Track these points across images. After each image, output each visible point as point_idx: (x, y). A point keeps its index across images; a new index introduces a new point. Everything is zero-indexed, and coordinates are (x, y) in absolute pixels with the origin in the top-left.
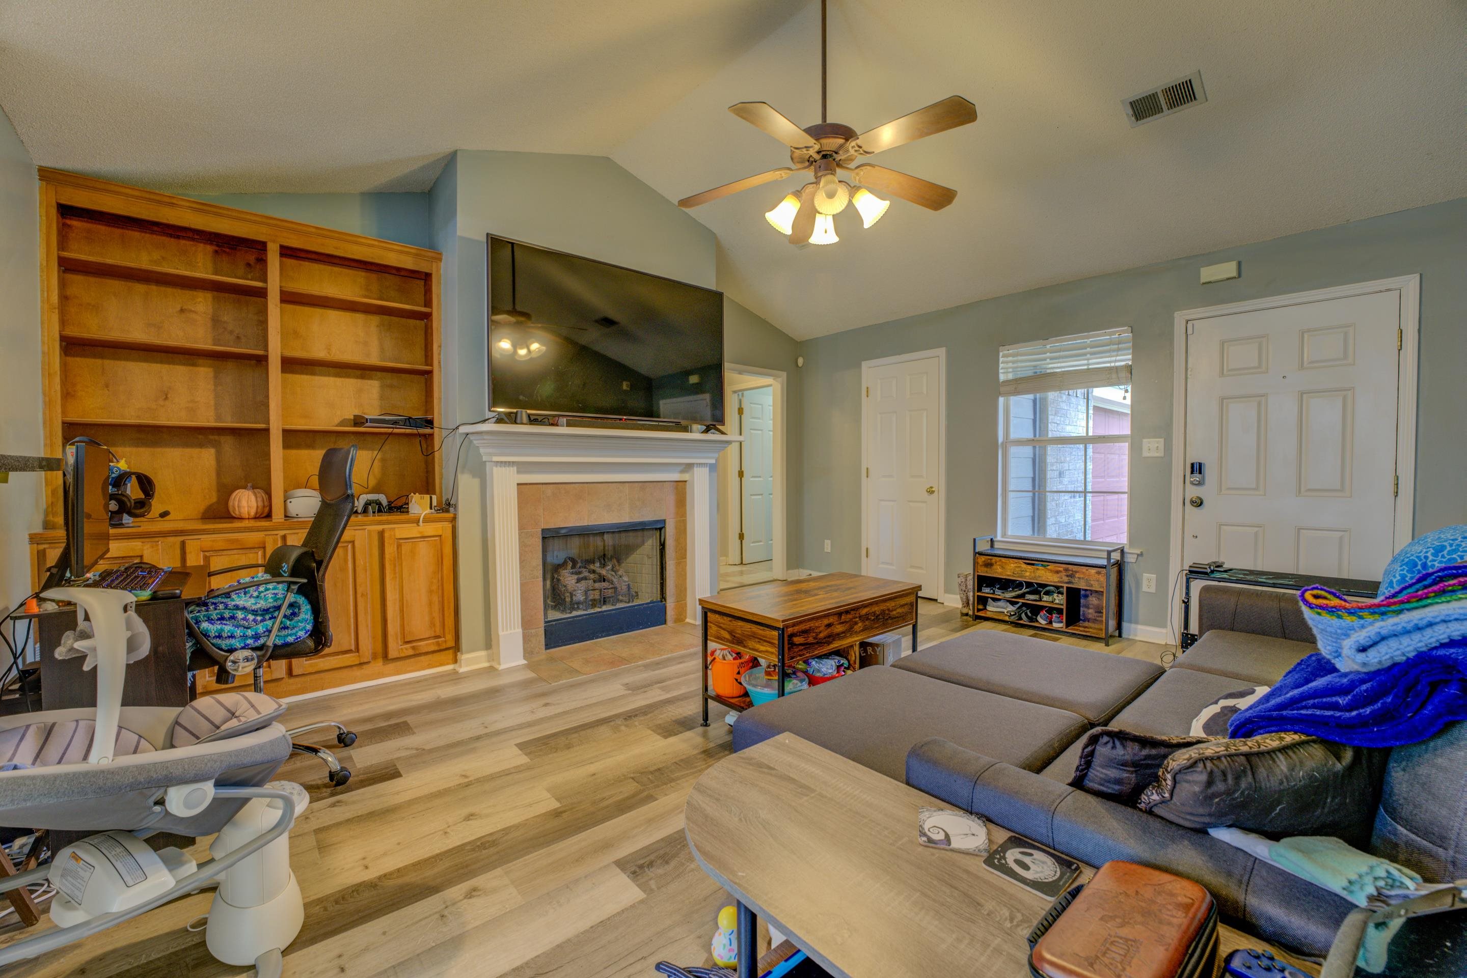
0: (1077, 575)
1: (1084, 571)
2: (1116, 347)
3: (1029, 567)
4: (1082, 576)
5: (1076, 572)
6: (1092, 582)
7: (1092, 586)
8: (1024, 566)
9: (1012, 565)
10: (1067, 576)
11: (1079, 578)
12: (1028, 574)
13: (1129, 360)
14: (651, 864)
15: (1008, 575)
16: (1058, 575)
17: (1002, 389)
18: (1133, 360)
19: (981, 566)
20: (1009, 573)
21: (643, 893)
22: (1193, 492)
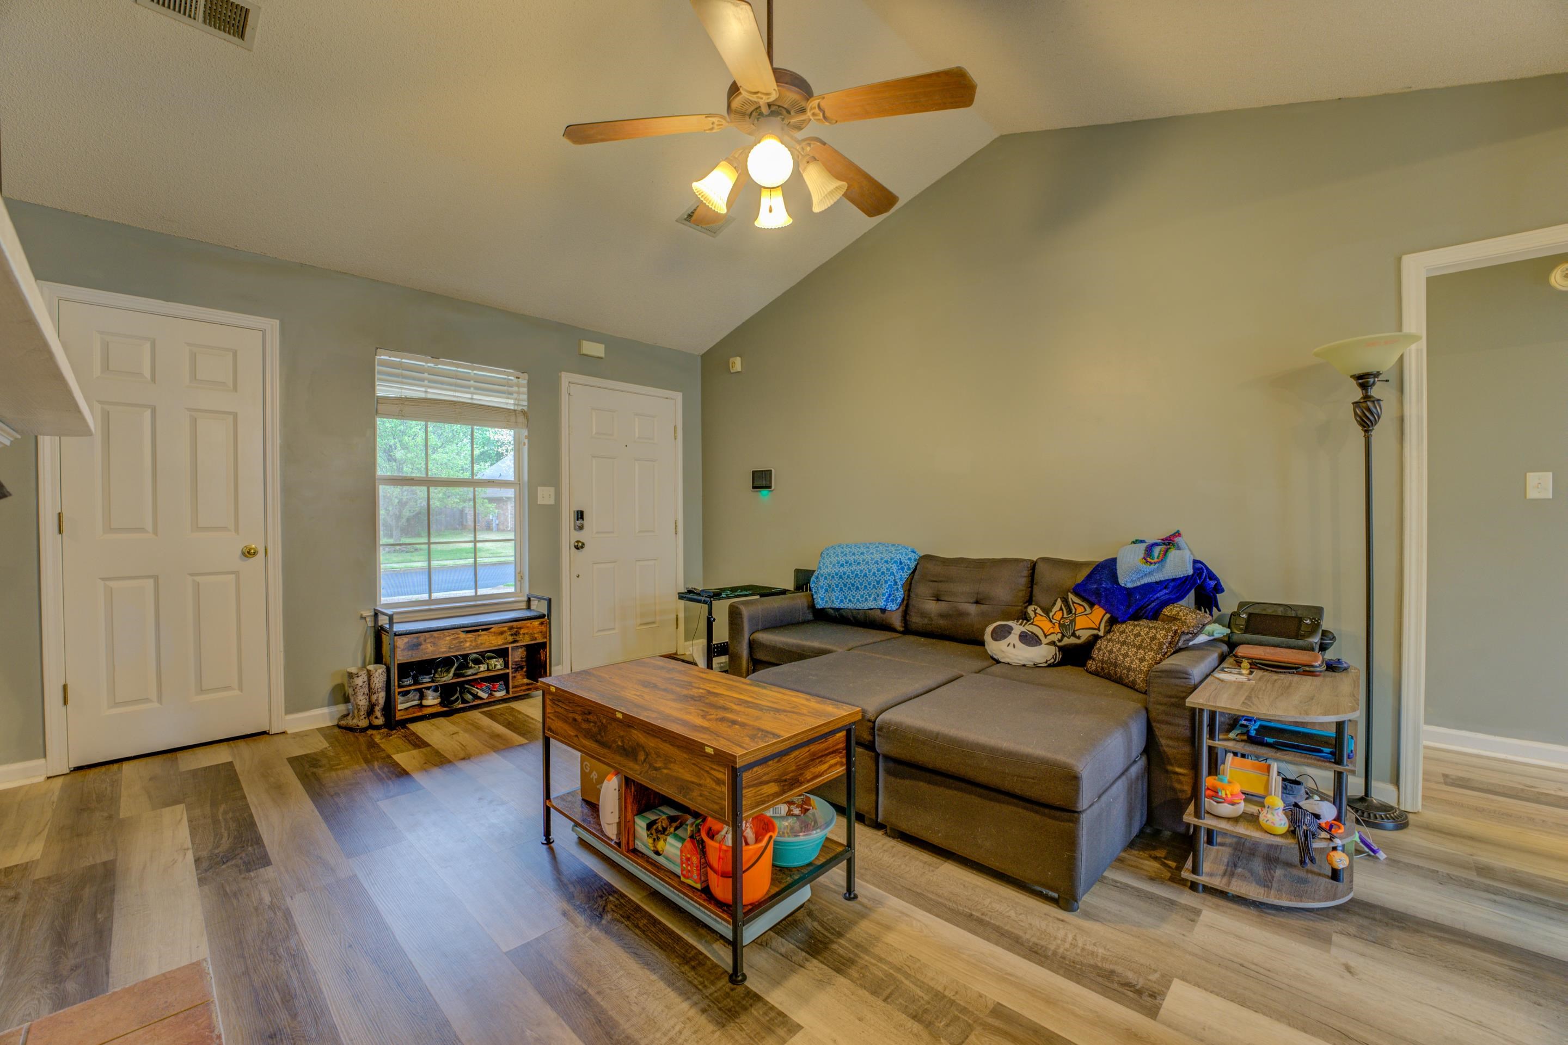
0: (522, 631)
1: (529, 625)
2: (503, 388)
3: (470, 635)
4: (526, 631)
5: (520, 628)
6: (536, 635)
7: (536, 639)
8: (463, 635)
9: (448, 638)
10: (512, 635)
11: (524, 634)
12: (468, 644)
13: (525, 406)
14: (1128, 985)
15: (443, 653)
16: (503, 636)
17: (381, 407)
18: (528, 406)
19: (403, 650)
20: (443, 650)
21: (1174, 982)
22: (578, 536)
